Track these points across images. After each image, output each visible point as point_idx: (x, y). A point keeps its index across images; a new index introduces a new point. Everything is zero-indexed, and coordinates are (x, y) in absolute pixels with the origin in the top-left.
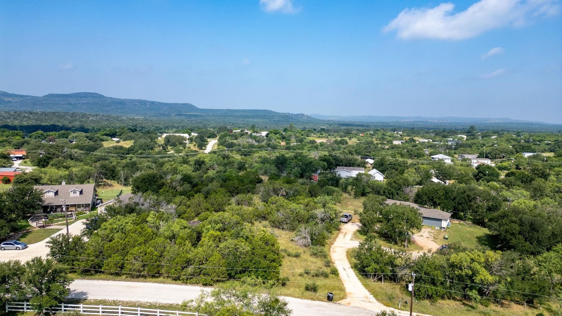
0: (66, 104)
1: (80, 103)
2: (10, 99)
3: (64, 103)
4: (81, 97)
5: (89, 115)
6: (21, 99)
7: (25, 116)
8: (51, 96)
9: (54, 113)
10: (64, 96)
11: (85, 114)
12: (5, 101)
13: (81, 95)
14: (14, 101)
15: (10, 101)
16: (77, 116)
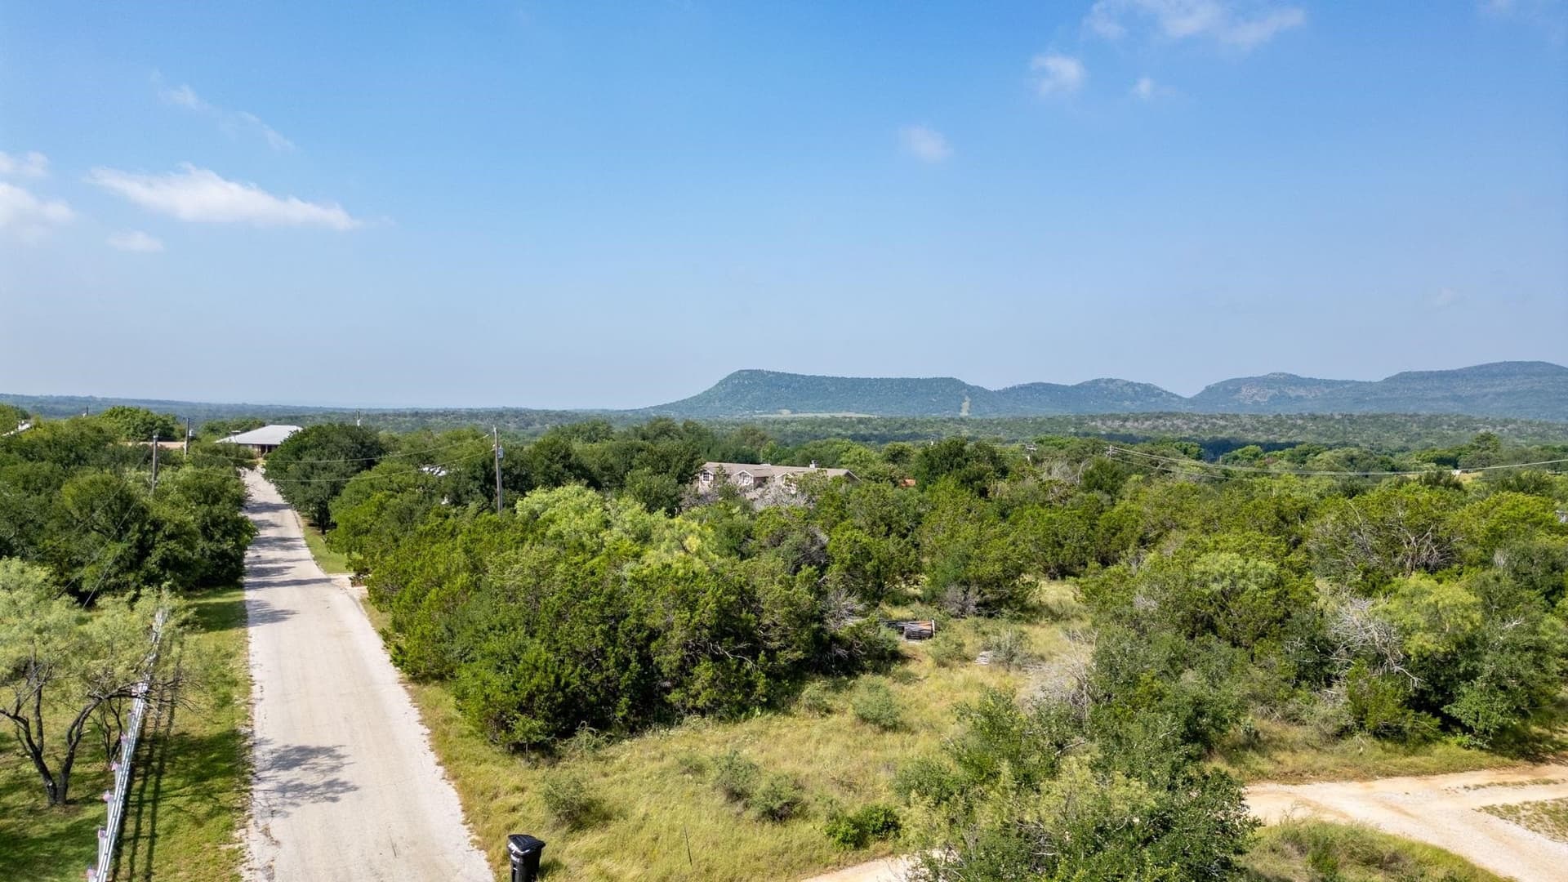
0: (1445, 398)
1: (1485, 395)
2: (1302, 392)
3: (1439, 394)
4: (1495, 376)
5: (1479, 421)
6: (1327, 391)
7: (1295, 426)
8: (1404, 378)
9: (1376, 418)
10: (1442, 375)
11: (1470, 419)
12: (1290, 398)
13: (1495, 371)
14: (1310, 397)
15: (1302, 397)
16: (1440, 425)
